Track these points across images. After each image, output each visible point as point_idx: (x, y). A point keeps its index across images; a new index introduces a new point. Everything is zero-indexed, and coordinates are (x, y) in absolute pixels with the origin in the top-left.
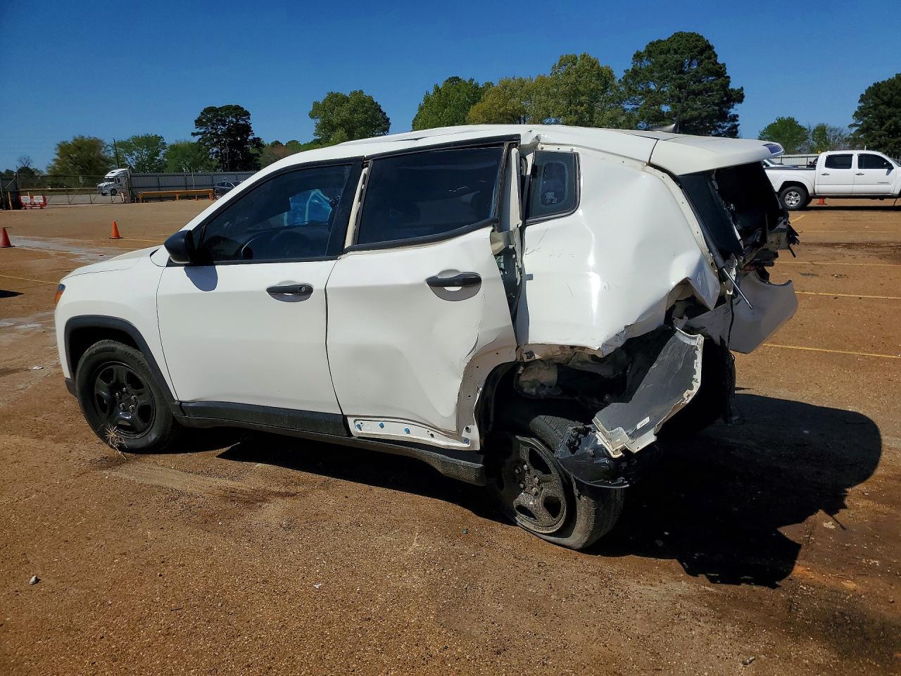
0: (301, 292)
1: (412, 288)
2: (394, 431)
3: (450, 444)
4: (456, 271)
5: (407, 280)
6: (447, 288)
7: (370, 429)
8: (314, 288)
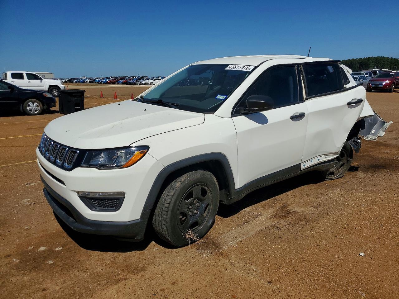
0: (301, 116)
1: (342, 107)
2: (315, 161)
3: (333, 157)
4: (356, 99)
5: (341, 104)
6: (351, 105)
7: (308, 164)
8: (306, 114)
